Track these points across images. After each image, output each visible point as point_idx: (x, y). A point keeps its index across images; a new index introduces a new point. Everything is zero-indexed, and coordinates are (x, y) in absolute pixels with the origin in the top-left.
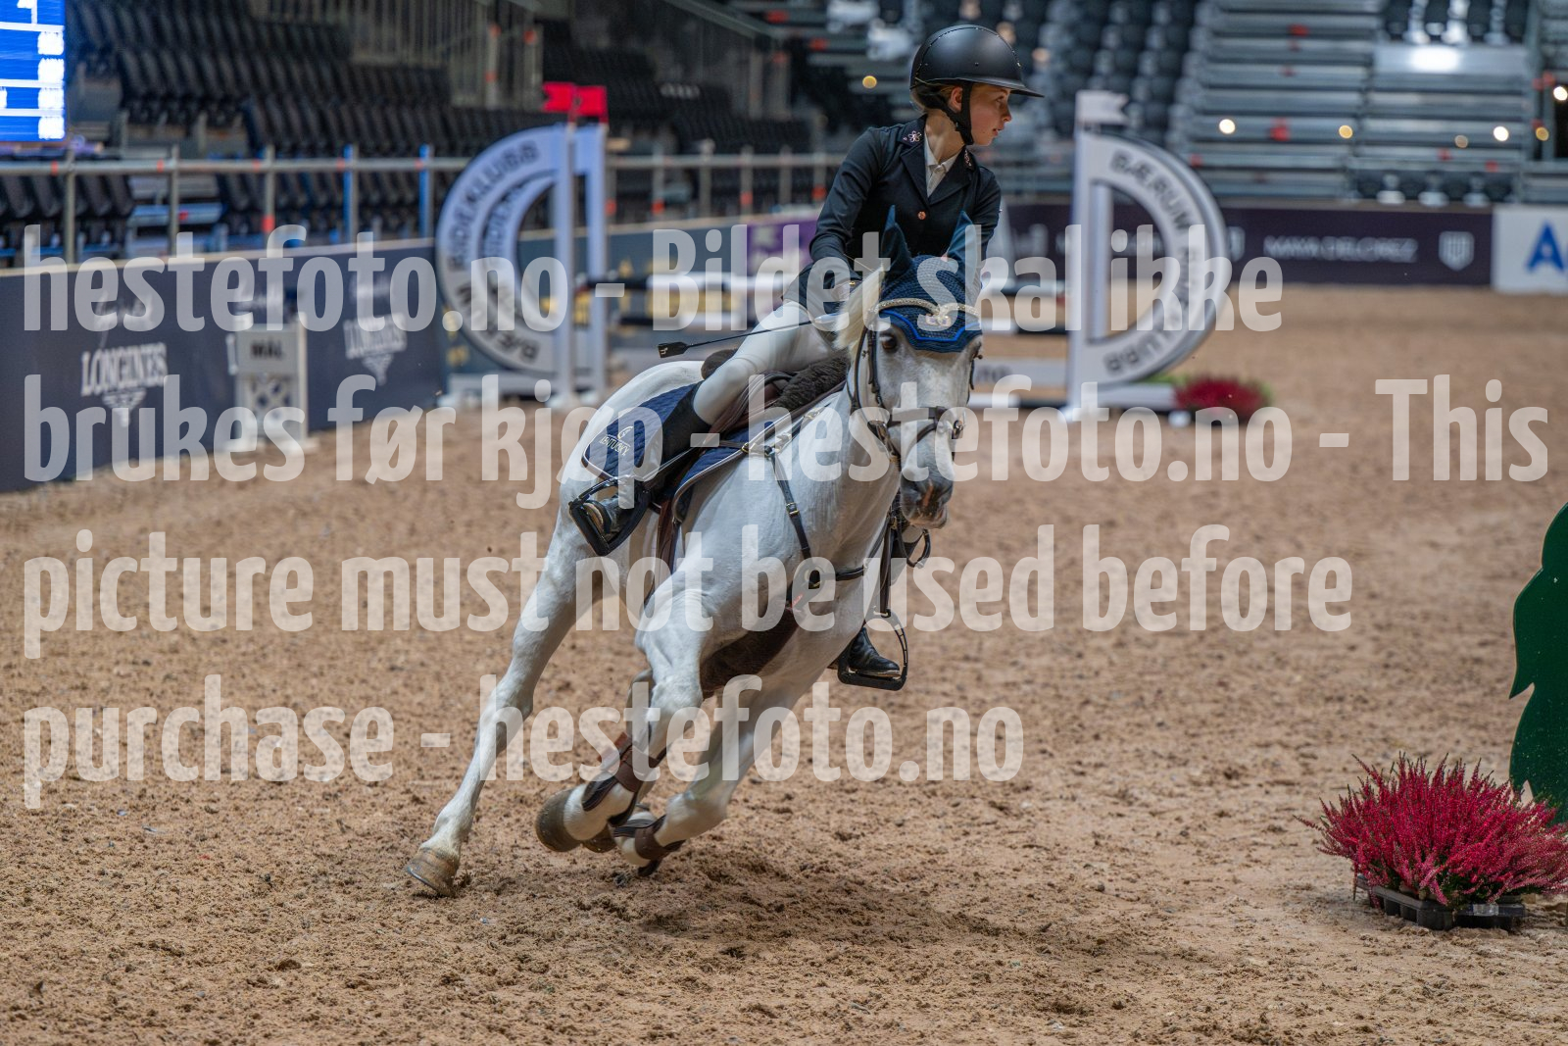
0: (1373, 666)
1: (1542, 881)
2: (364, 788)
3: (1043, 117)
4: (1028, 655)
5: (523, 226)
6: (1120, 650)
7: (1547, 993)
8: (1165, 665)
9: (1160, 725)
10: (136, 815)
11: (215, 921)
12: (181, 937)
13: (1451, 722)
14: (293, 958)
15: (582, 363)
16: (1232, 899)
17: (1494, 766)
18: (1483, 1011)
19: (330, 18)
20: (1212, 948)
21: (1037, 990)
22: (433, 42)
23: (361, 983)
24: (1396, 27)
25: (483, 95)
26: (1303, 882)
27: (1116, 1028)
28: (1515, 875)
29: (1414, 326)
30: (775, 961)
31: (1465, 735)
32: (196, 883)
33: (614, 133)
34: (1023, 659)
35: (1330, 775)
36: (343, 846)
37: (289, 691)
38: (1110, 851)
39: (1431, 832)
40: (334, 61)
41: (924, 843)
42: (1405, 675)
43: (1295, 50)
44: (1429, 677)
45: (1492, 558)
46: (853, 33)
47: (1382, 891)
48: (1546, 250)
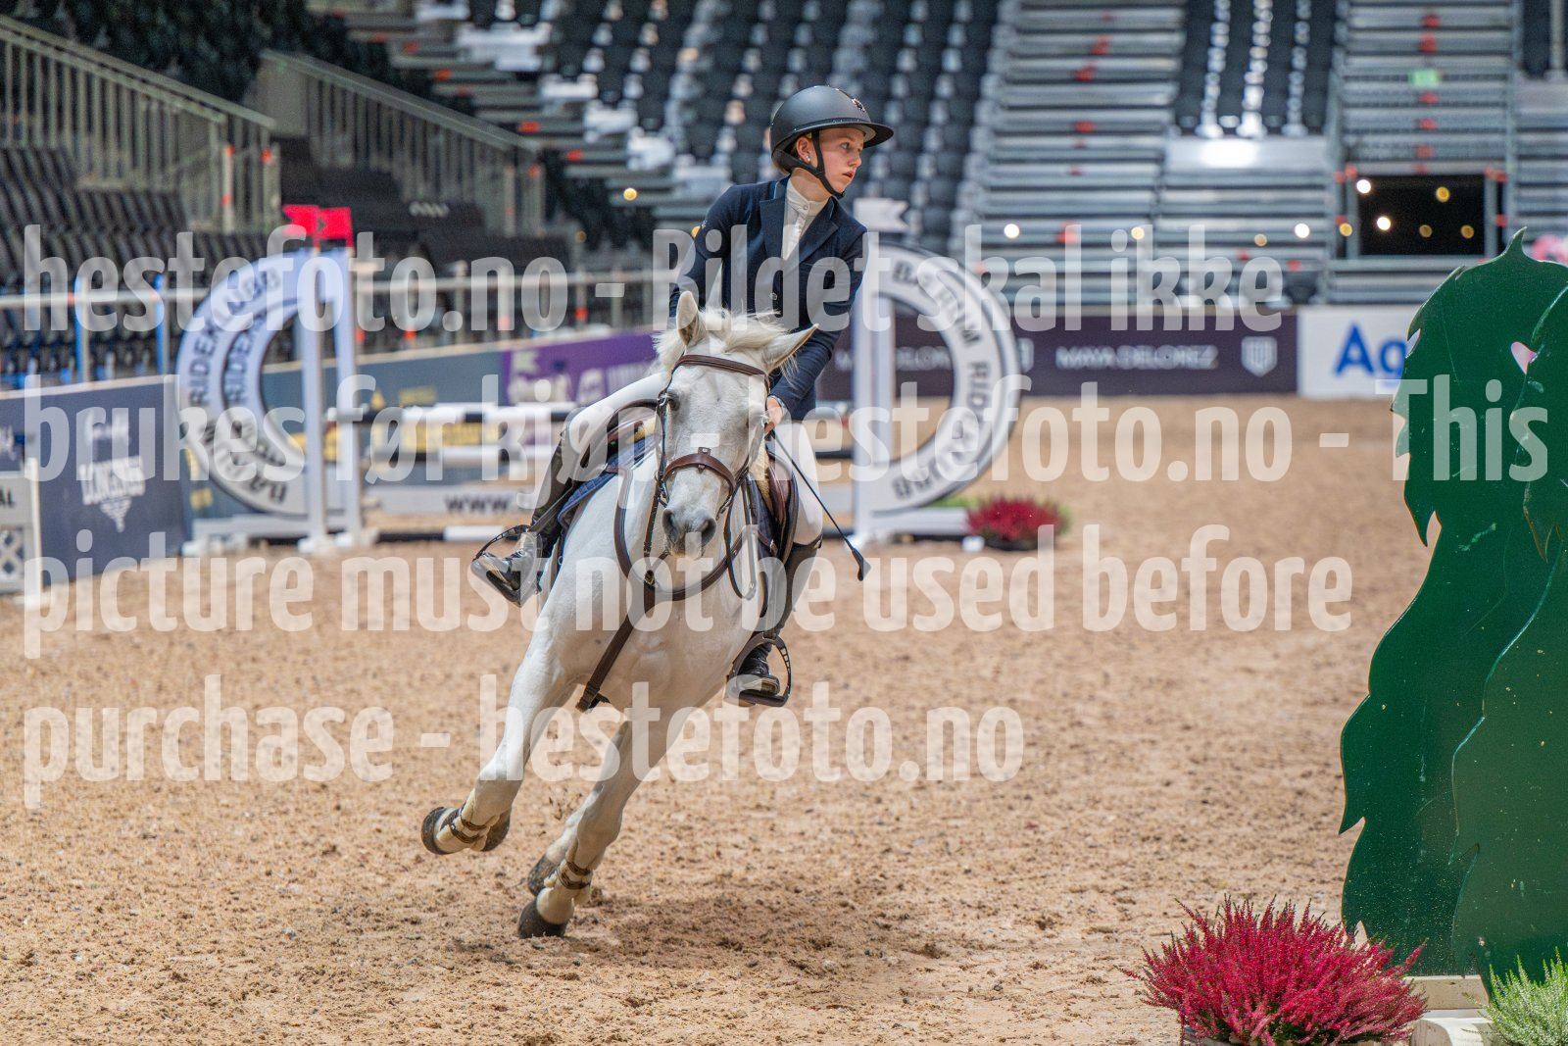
0: (1190, 802)
1: (1380, 1027)
2: (120, 966)
4: (823, 802)
5: (265, 360)
6: (921, 793)
8: (970, 809)
9: (967, 872)
13: (1276, 860)
15: (334, 504)
17: (1323, 906)
19: (53, 144)
22: (163, 164)
24: (1188, 121)
25: (220, 221)
26: (1126, 1036)
28: (1352, 1022)
31: (1290, 873)
34: (817, 806)
35: (1151, 919)
36: (101, 1029)
37: (35, 865)
38: (920, 1009)
39: (1261, 979)
40: (58, 188)
41: (722, 1006)
42: (1226, 811)
43: (1081, 147)
44: (1251, 812)
45: (1311, 683)
46: (610, 142)
47: (1210, 1043)
48: (1354, 353)
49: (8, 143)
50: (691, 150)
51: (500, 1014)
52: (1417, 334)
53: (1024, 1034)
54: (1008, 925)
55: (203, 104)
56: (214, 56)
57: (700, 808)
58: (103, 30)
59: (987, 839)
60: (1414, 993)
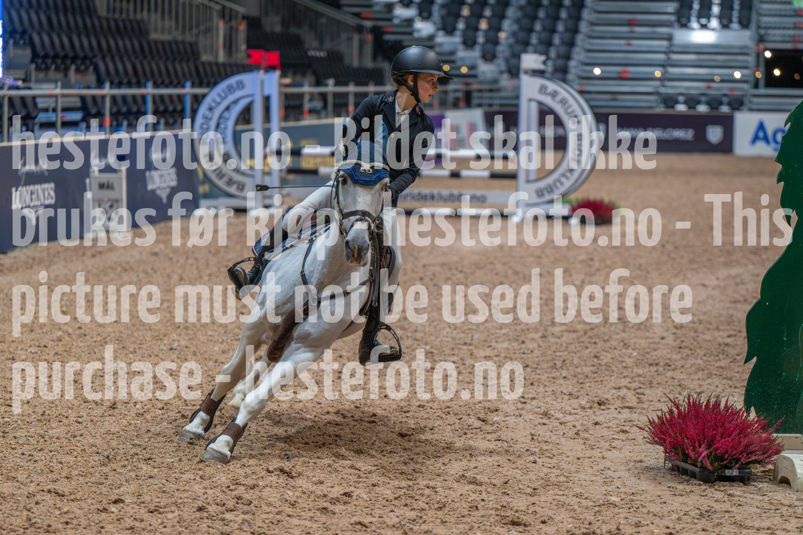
0: (673, 347)
1: (761, 457)
2: (157, 410)
3: (503, 67)
4: (497, 342)
5: (237, 123)
6: (544, 339)
7: (764, 515)
8: (567, 347)
9: (565, 377)
10: (41, 424)
11: (81, 478)
12: (63, 486)
13: (714, 376)
14: (121, 498)
16: (601, 466)
17: (735, 399)
18: (731, 524)
19: (139, 17)
20: (592, 492)
21: (502, 514)
22: (191, 28)
23: (156, 510)
24: (684, 20)
25: (217, 56)
26: (638, 458)
28: (748, 455)
29: (693, 173)
30: (368, 499)
31: (720, 383)
32: (71, 459)
33: (284, 75)
34: (494, 344)
35: (652, 403)
36: (146, 440)
38: (539, 442)
39: (704, 433)
40: (140, 38)
41: (444, 438)
42: (690, 352)
43: (632, 32)
44: (702, 353)
45: (734, 292)
46: (405, 23)
47: (678, 463)
48: (760, 134)
49: (117, 16)
50: (444, 28)
51: (337, 438)
52: (789, 125)
53: (588, 456)
57: (437, 343)
59: (575, 362)
60: (777, 442)
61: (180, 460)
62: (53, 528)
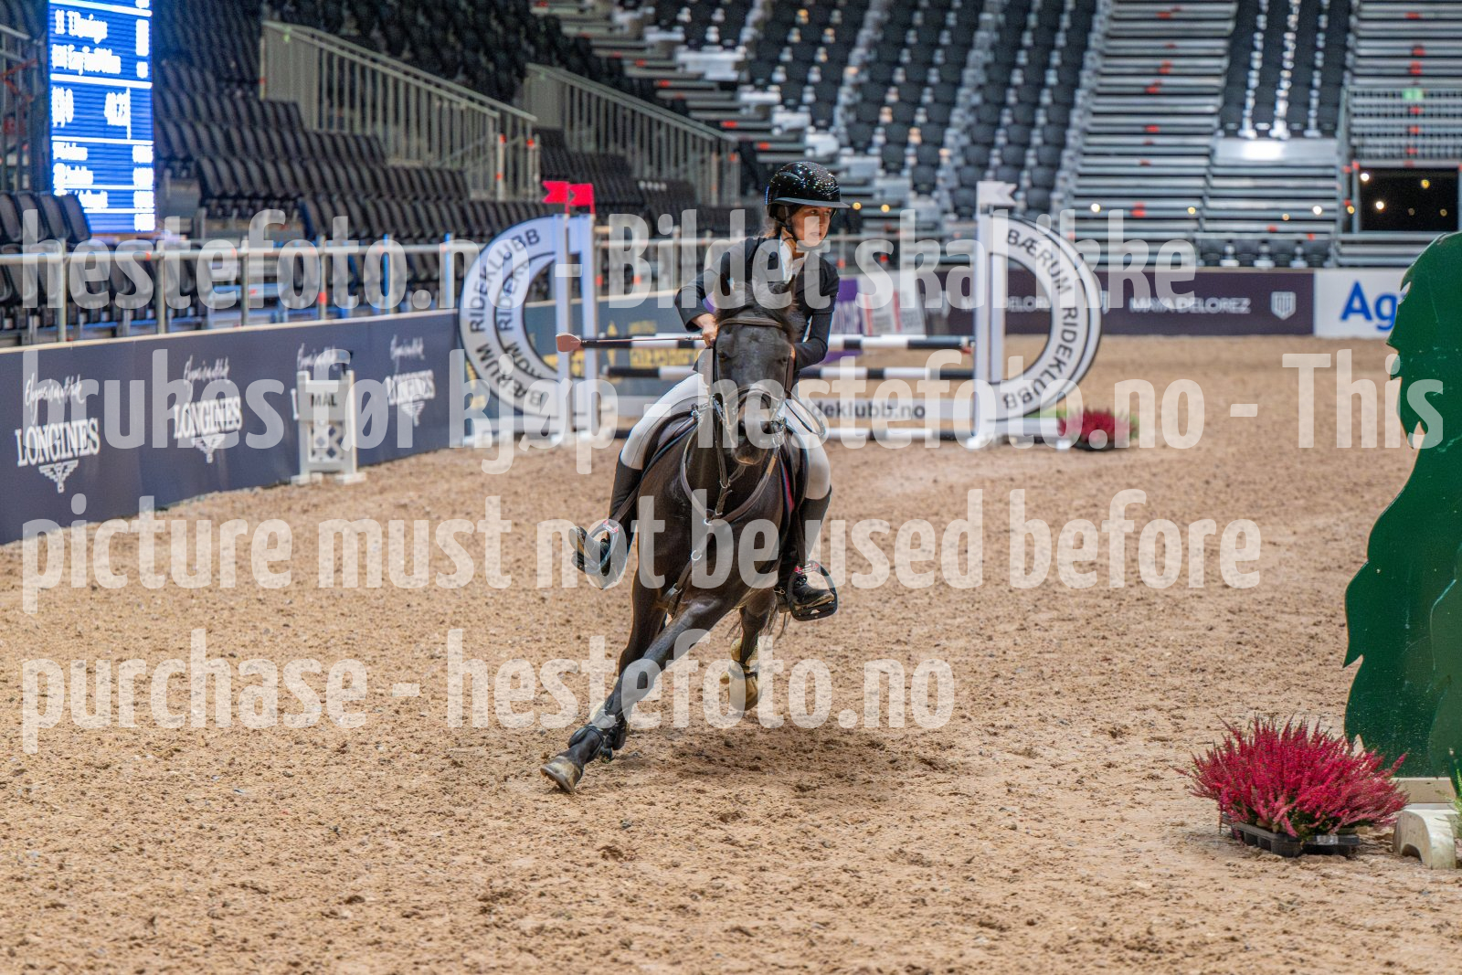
0: (1228, 642)
1: (1373, 815)
2: (412, 755)
3: (947, 204)
4: (947, 638)
7: (1380, 907)
8: (1060, 645)
9: (1057, 693)
10: (227, 779)
11: (294, 864)
12: (266, 878)
13: (1294, 688)
14: (359, 894)
16: (1120, 833)
17: (1329, 723)
18: (1328, 922)
19: (369, 132)
20: (1105, 874)
21: (965, 912)
22: (452, 151)
23: (415, 914)
24: (1232, 126)
25: (494, 193)
26: (1178, 820)
27: (1030, 941)
28: (1351, 811)
29: (1251, 367)
31: (1304, 698)
32: (276, 833)
33: (599, 221)
34: (943, 642)
35: (1197, 732)
36: (397, 802)
38: (1020, 797)
39: (1282, 778)
40: (372, 166)
42: (1254, 650)
43: (1150, 145)
44: (1274, 651)
45: (1321, 554)
46: (792, 137)
47: (1242, 826)
48: (1356, 304)
49: (335, 130)
50: (852, 144)
51: (701, 796)
52: (1406, 288)
53: (1098, 816)
54: (1088, 734)
55: (482, 103)
56: (491, 67)
57: (854, 641)
58: (408, 46)
60: (1399, 790)
61: (451, 833)
62: (251, 944)
